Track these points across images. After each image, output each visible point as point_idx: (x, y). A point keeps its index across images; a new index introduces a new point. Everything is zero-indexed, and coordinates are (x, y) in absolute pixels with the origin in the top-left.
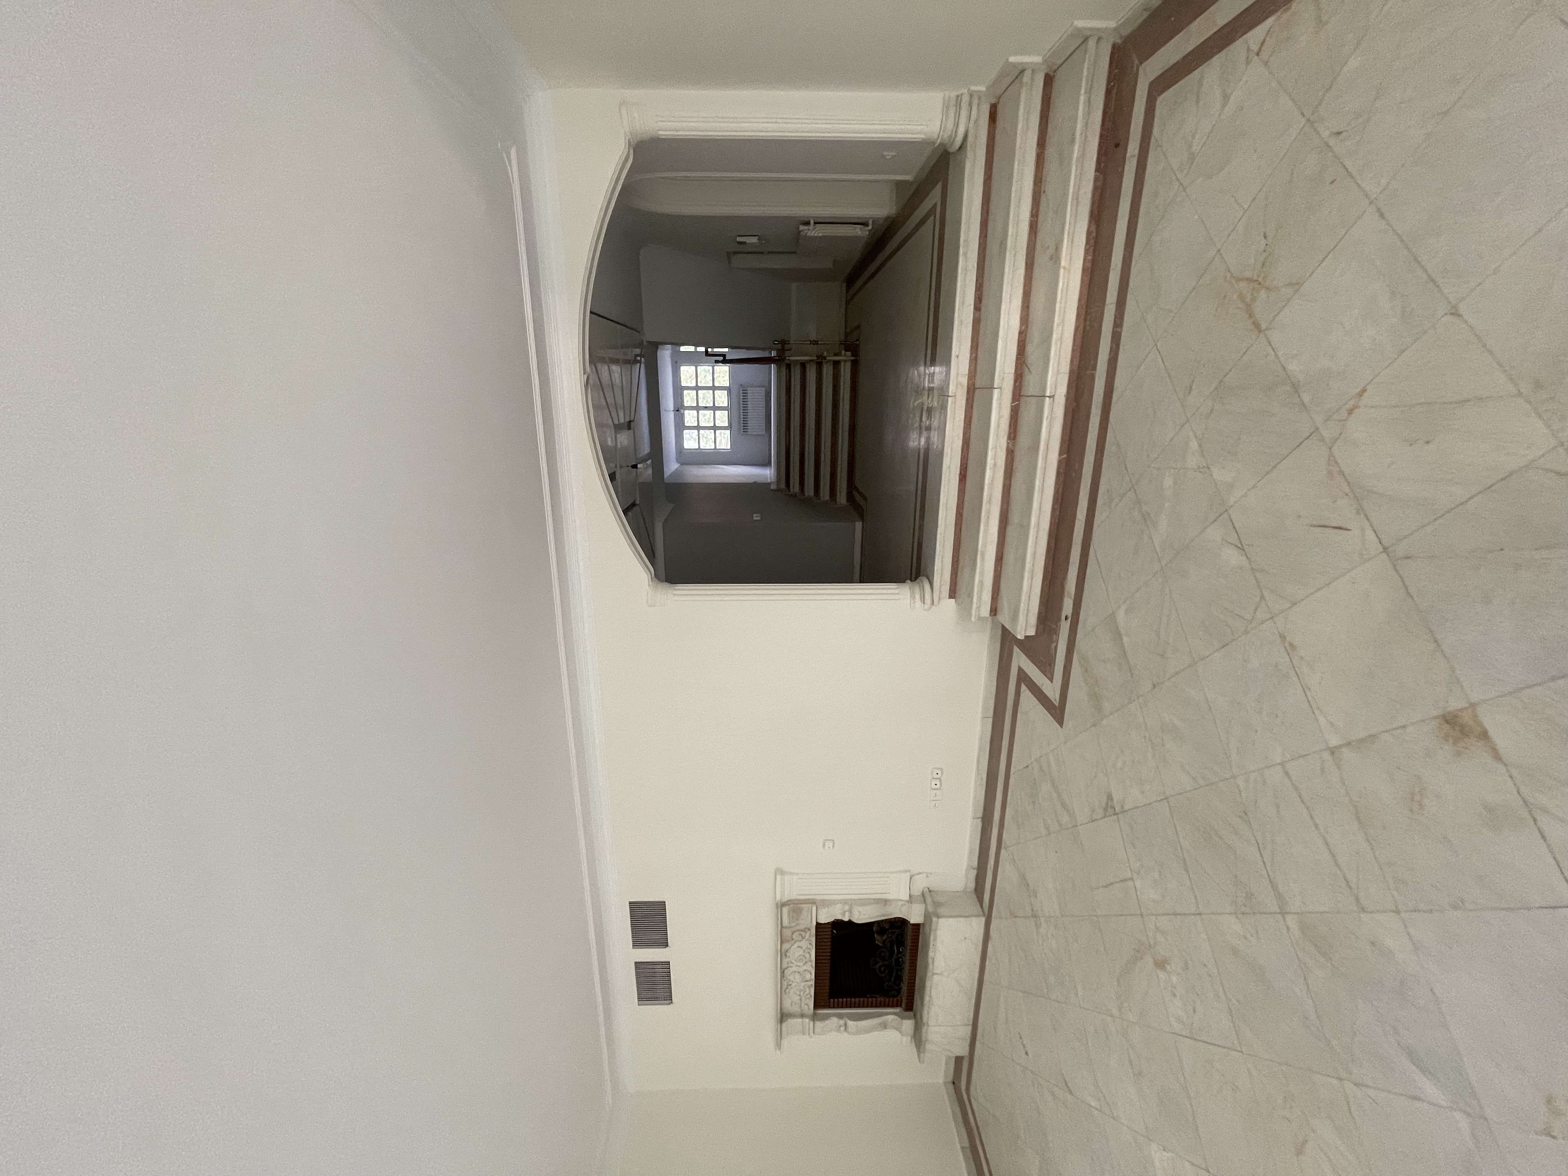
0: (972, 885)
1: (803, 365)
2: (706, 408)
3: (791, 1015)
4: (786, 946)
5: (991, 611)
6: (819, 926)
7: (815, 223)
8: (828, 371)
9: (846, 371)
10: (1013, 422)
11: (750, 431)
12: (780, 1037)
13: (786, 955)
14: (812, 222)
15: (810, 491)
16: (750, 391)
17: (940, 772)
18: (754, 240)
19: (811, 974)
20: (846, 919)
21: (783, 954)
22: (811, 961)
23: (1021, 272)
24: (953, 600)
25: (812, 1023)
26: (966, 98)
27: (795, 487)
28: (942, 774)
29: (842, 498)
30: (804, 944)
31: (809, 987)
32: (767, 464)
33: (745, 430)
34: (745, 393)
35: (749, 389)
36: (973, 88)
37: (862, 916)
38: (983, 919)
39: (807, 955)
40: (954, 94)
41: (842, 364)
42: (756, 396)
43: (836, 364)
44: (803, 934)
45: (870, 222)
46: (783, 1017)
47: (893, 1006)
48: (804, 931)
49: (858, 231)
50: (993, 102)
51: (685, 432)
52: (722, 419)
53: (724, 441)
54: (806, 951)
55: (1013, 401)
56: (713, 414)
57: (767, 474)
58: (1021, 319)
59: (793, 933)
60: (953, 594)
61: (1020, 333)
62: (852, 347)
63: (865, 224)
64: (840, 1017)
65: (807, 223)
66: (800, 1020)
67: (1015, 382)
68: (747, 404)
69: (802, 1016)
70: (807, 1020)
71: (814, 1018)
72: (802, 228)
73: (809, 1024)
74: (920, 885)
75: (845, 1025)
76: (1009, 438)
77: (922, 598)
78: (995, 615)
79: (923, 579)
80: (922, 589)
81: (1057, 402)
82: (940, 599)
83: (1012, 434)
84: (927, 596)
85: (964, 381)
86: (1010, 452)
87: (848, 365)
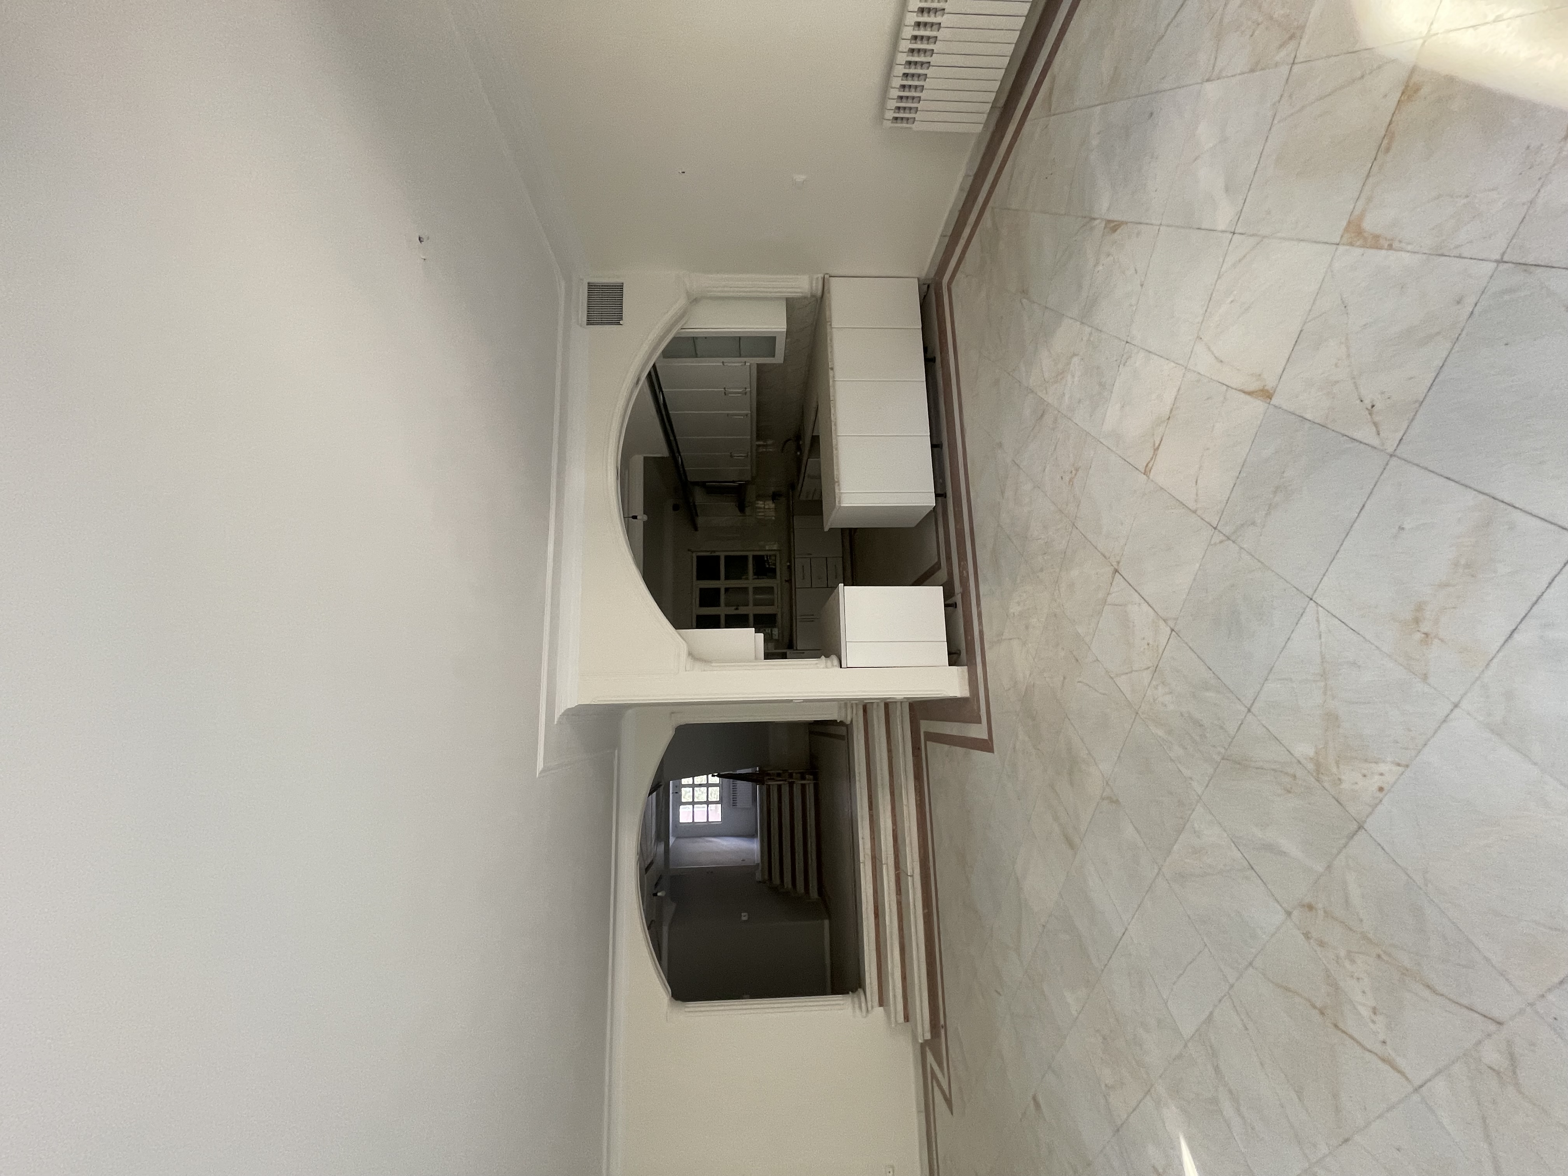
5: (905, 1019)
8: (797, 794)
10: (897, 884)
11: (739, 805)
15: (787, 883)
23: (888, 797)
24: (882, 1008)
26: (849, 705)
27: (776, 880)
29: (814, 894)
33: (734, 804)
36: (852, 702)
40: (843, 702)
41: (807, 786)
43: (803, 786)
50: (864, 705)
52: (715, 794)
53: (716, 815)
56: (706, 790)
58: (892, 823)
60: (881, 1004)
61: (893, 830)
62: (814, 774)
67: (895, 859)
68: (736, 788)
76: (897, 894)
77: (860, 1007)
78: (908, 1021)
79: (860, 991)
80: (860, 999)
81: (915, 880)
82: (872, 1007)
83: (899, 891)
84: (863, 1005)
85: (869, 852)
86: (899, 903)
87: (812, 786)
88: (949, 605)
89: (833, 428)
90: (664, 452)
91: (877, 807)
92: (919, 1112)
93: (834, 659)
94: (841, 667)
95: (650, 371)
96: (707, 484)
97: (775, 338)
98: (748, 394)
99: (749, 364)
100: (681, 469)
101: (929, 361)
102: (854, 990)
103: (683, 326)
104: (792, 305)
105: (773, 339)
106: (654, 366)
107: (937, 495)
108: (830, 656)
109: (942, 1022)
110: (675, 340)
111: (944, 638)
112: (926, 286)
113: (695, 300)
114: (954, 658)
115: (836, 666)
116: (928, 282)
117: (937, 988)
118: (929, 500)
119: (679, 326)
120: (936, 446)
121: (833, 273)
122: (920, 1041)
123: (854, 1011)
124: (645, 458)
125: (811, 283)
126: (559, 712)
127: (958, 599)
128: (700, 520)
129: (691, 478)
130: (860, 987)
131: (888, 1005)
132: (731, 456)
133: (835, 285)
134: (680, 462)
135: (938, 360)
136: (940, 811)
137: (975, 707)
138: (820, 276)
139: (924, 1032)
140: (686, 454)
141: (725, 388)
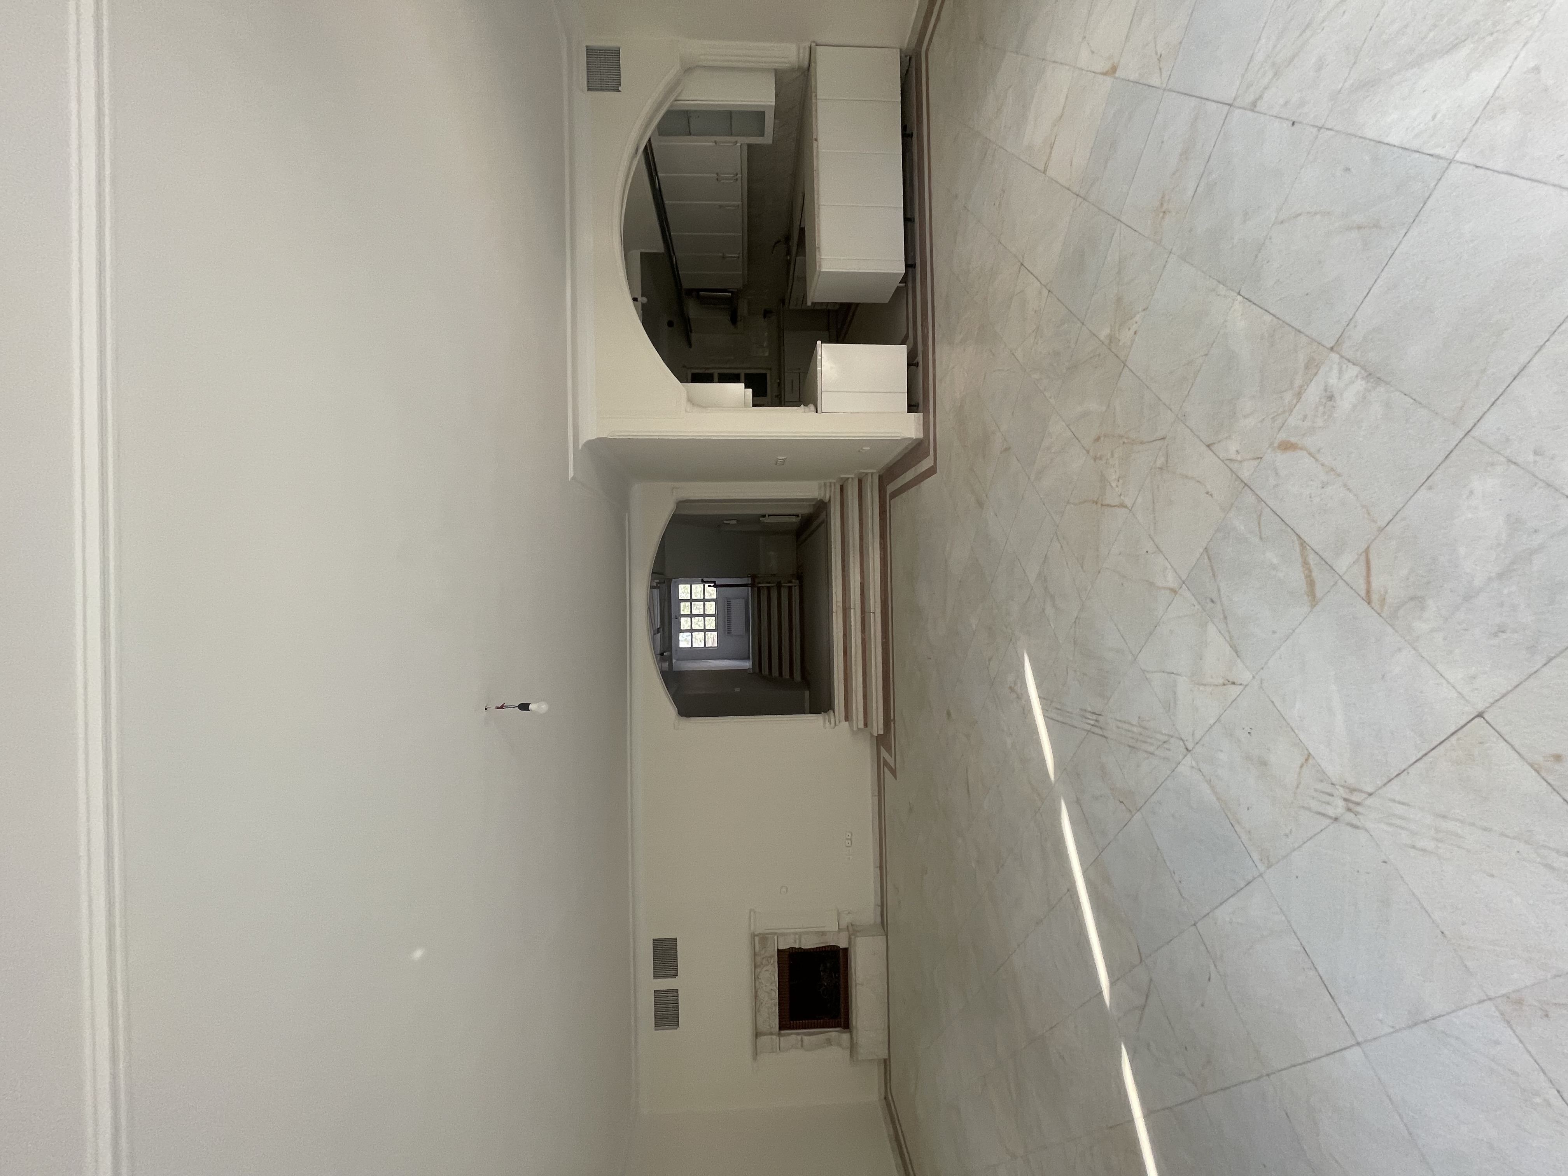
0: (879, 920)
1: (769, 588)
2: (698, 615)
3: (764, 1034)
4: (758, 970)
5: (864, 725)
6: (779, 951)
7: (769, 516)
8: (784, 593)
9: (796, 592)
10: (862, 625)
11: (733, 633)
12: (755, 1054)
13: (758, 978)
14: (767, 516)
15: (775, 673)
16: (733, 601)
17: (850, 834)
18: (734, 522)
19: (775, 993)
20: (797, 946)
21: (756, 978)
22: (775, 982)
23: (858, 564)
24: (847, 722)
25: (778, 1038)
26: (828, 484)
27: (765, 672)
28: (852, 835)
29: (797, 676)
30: (769, 967)
31: (775, 1005)
32: (748, 658)
33: (729, 632)
34: (729, 604)
35: (732, 600)
36: (831, 481)
37: (808, 944)
38: (885, 936)
39: (773, 978)
40: (822, 482)
41: (793, 588)
42: (738, 608)
43: (790, 588)
44: (769, 959)
45: (800, 515)
46: (757, 1034)
47: (835, 1027)
48: (771, 957)
49: (794, 519)
50: (841, 484)
51: (681, 634)
52: (711, 623)
53: (712, 640)
54: (772, 974)
55: (862, 615)
56: (703, 620)
57: (747, 665)
58: (860, 578)
59: (763, 958)
60: (847, 719)
61: (861, 585)
62: (800, 577)
63: (798, 516)
64: (798, 1034)
65: (764, 516)
66: (770, 1037)
67: (861, 606)
68: (731, 614)
69: (771, 1034)
70: (774, 1037)
71: (779, 1035)
72: (761, 519)
73: (776, 1039)
74: (846, 920)
75: (802, 1039)
77: (830, 722)
78: (867, 727)
79: (831, 712)
80: (829, 717)
81: (876, 616)
82: (839, 722)
83: (863, 630)
84: (832, 720)
85: (840, 604)
86: (863, 640)
87: (797, 588)
88: (912, 363)
89: (816, 196)
90: (658, 247)
91: (849, 569)
92: (873, 796)
93: (812, 407)
94: (817, 412)
95: (646, 145)
96: (701, 293)
97: (763, 113)
98: (739, 180)
99: (740, 144)
100: (676, 272)
101: (906, 135)
102: (826, 711)
103: (677, 97)
104: (781, 78)
105: (762, 114)
106: (649, 140)
107: (907, 266)
108: (809, 404)
109: (892, 718)
110: (670, 114)
111: (905, 389)
112: (908, 58)
113: (688, 69)
114: (912, 407)
115: (813, 411)
116: (910, 54)
117: (890, 697)
118: (900, 268)
119: (672, 98)
120: (908, 220)
121: (819, 42)
122: (876, 735)
123: (824, 721)
124: (642, 254)
125: (799, 54)
126: (582, 442)
127: (920, 359)
128: (694, 336)
129: (686, 284)
130: (831, 709)
131: (852, 720)
132: (724, 257)
133: (821, 53)
134: (675, 262)
135: (915, 135)
136: (898, 551)
137: (927, 445)
138: (807, 44)
139: (878, 727)
140: (680, 255)
141: (717, 174)
